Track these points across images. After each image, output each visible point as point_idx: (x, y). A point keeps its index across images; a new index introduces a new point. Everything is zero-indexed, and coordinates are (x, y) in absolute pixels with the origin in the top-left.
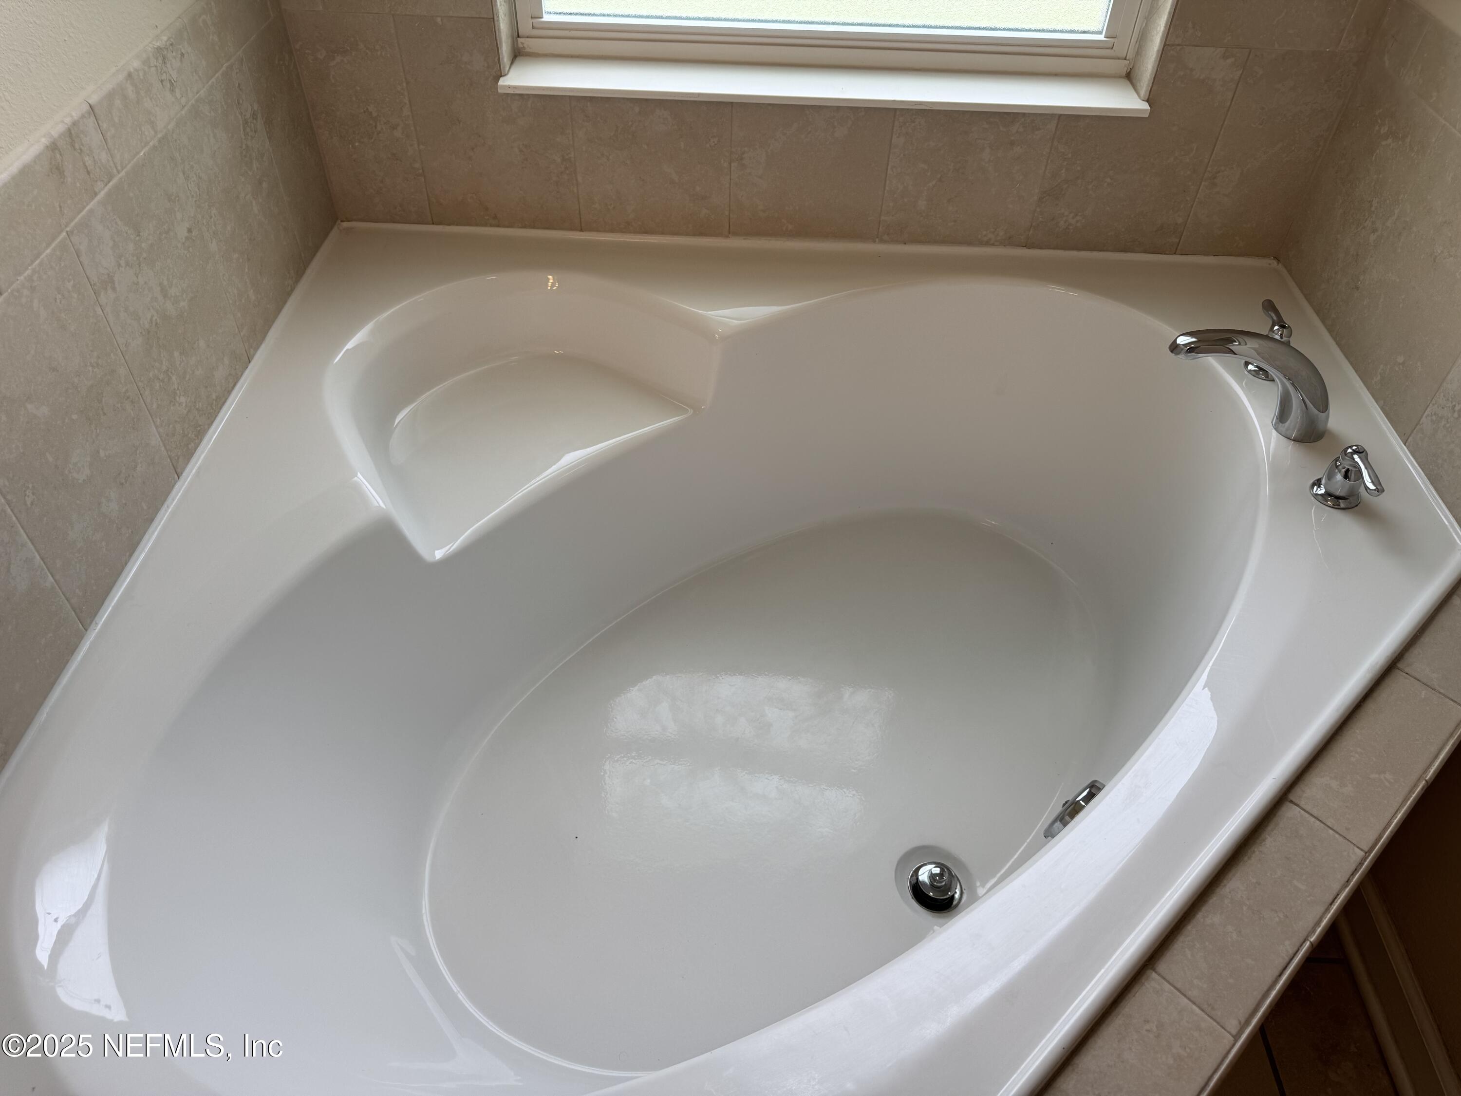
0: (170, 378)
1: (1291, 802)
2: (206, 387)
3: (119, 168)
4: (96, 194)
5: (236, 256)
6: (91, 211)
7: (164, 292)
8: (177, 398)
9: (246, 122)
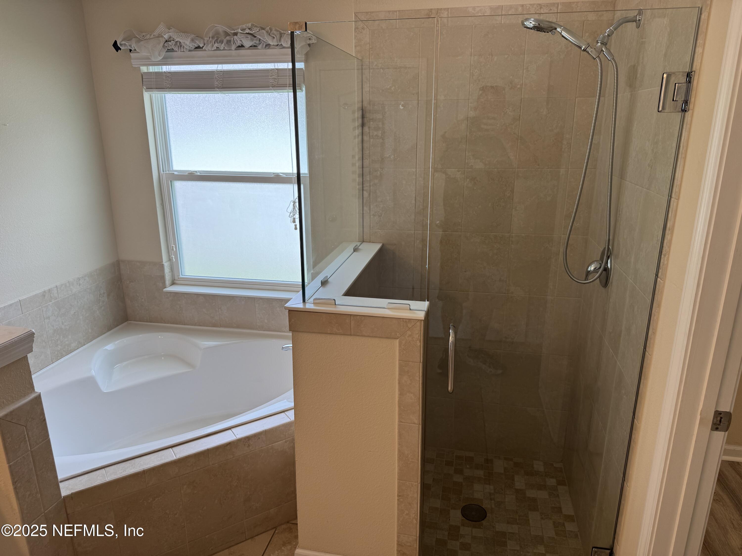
0: (58, 341)
1: (231, 430)
2: (68, 346)
3: (59, 298)
4: (51, 301)
5: (87, 321)
6: (49, 304)
7: (63, 323)
8: (58, 346)
9: (100, 294)
